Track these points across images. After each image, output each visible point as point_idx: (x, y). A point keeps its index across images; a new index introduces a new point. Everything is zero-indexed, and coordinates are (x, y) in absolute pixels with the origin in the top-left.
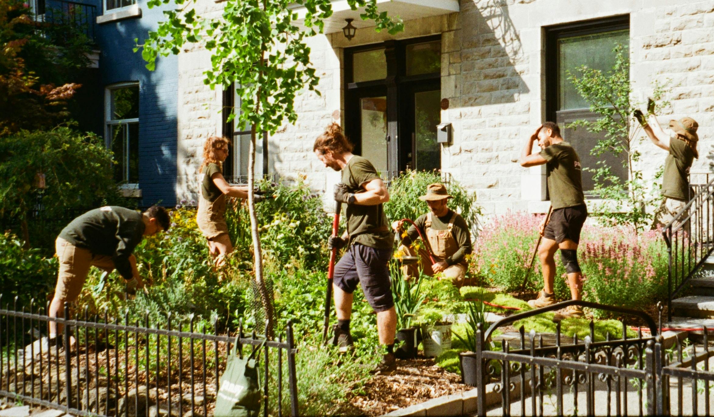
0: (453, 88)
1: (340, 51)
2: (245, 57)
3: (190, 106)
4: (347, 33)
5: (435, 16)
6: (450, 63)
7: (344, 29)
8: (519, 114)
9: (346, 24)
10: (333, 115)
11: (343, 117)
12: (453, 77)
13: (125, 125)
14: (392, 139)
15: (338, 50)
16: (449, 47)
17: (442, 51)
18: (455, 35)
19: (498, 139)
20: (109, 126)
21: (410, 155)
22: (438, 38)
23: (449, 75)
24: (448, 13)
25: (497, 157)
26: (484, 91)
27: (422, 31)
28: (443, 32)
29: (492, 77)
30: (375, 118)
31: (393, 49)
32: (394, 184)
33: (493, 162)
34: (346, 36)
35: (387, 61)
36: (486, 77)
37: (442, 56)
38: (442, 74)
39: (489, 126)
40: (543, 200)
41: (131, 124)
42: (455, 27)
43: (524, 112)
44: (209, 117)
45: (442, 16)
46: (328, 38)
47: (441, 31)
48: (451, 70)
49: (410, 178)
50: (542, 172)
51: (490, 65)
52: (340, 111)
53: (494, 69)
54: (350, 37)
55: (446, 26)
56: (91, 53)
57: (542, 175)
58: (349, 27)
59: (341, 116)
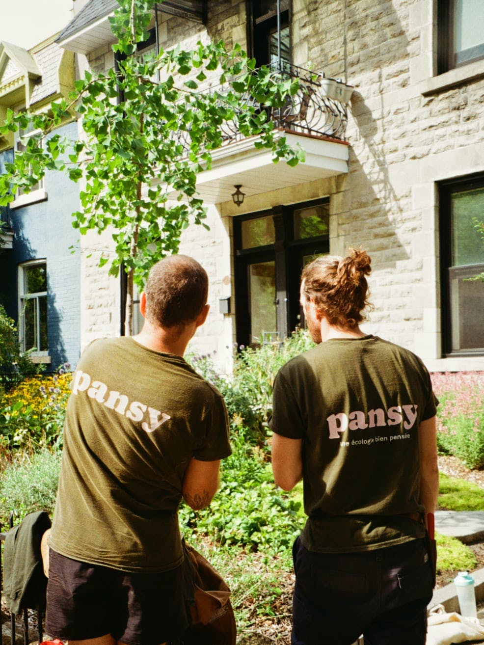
0: (343, 248)
1: (229, 220)
2: (120, 194)
3: (91, 278)
4: (236, 200)
5: (323, 179)
6: (339, 224)
7: (233, 195)
8: (412, 271)
9: (235, 190)
10: (224, 281)
11: (233, 284)
12: (342, 238)
13: (36, 299)
14: (281, 302)
15: (227, 218)
16: (337, 209)
17: (331, 213)
18: (344, 196)
19: (389, 297)
20: (22, 300)
21: (299, 317)
22: (327, 201)
23: (338, 236)
24: (336, 174)
25: (389, 316)
26: (374, 251)
27: (309, 195)
28: (331, 194)
29: (383, 236)
30: (263, 283)
31: (280, 214)
32: (287, 344)
33: (384, 321)
34: (235, 202)
35: (275, 226)
36: (376, 236)
37: (331, 218)
38: (331, 236)
39: (380, 285)
40: (438, 358)
41: (41, 298)
42: (343, 189)
43: (418, 269)
44: (108, 288)
45: (330, 179)
46: (217, 208)
47: (329, 194)
48: (340, 231)
49: (304, 337)
50: (437, 329)
51: (380, 224)
52: (230, 276)
53: (385, 228)
54: (239, 203)
55: (335, 188)
56: (5, 235)
57: (437, 332)
58: (238, 193)
59: (231, 282)
